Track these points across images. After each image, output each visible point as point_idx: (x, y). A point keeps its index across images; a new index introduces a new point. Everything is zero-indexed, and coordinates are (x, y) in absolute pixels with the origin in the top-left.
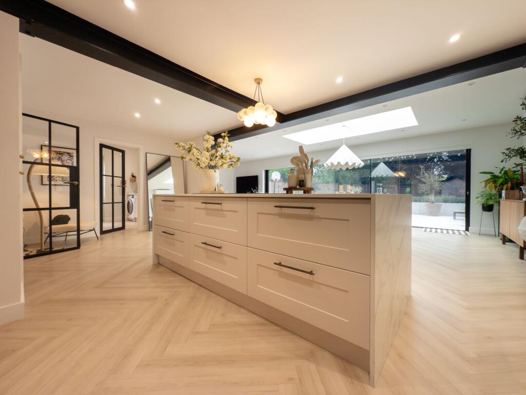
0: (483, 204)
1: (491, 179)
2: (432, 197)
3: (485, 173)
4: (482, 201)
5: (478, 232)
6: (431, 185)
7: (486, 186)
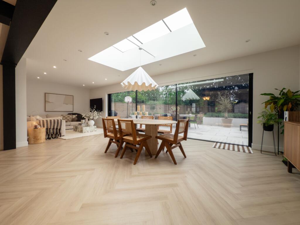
0: (264, 124)
1: (271, 100)
2: (226, 114)
3: (265, 94)
4: (263, 120)
5: (260, 149)
6: (225, 106)
7: (266, 107)
